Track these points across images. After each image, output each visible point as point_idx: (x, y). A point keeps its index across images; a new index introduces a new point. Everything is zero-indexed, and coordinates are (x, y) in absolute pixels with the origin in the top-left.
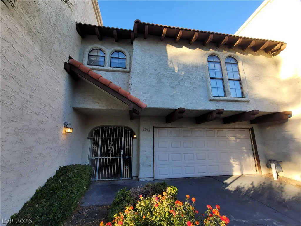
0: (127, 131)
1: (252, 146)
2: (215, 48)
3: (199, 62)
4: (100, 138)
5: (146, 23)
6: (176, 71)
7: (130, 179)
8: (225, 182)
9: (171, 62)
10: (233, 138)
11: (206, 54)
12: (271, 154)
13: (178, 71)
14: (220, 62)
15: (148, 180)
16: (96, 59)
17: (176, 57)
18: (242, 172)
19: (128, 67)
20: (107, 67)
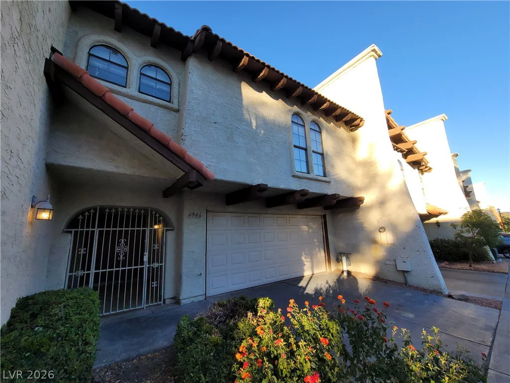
2: (300, 105)
3: (282, 120)
4: (97, 231)
5: (221, 37)
6: (254, 127)
7: (161, 304)
8: (300, 285)
9: (248, 111)
10: (305, 228)
11: (290, 111)
13: (256, 127)
14: (304, 126)
15: (196, 301)
16: (107, 66)
18: (313, 272)
19: (175, 101)
20: (132, 90)
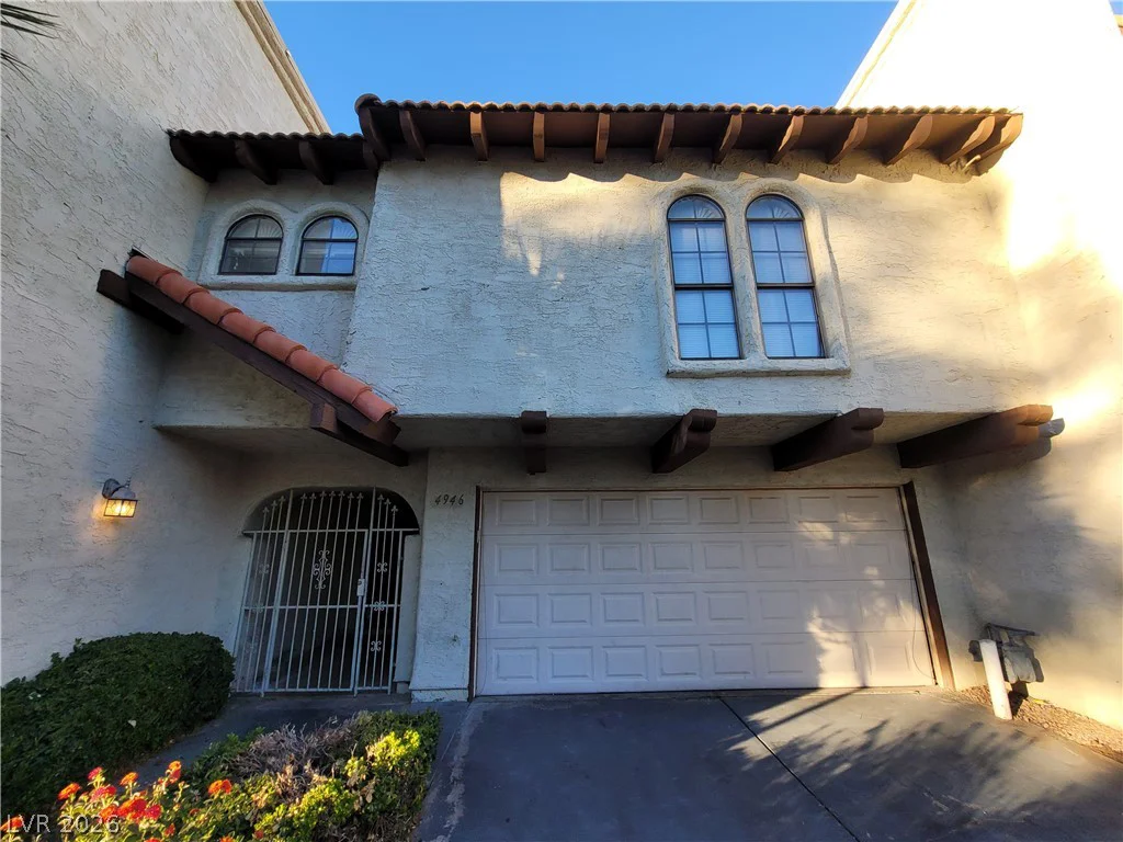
0: (384, 507)
1: (913, 563)
2: (705, 165)
3: (631, 228)
4: (287, 533)
5: (400, 101)
6: (534, 272)
7: (386, 691)
8: (757, 717)
9: (517, 237)
10: (822, 531)
11: (662, 194)
12: (995, 597)
13: (543, 269)
14: (722, 221)
15: (447, 700)
16: (251, 249)
17: (535, 218)
19: (358, 269)
20: (285, 275)
